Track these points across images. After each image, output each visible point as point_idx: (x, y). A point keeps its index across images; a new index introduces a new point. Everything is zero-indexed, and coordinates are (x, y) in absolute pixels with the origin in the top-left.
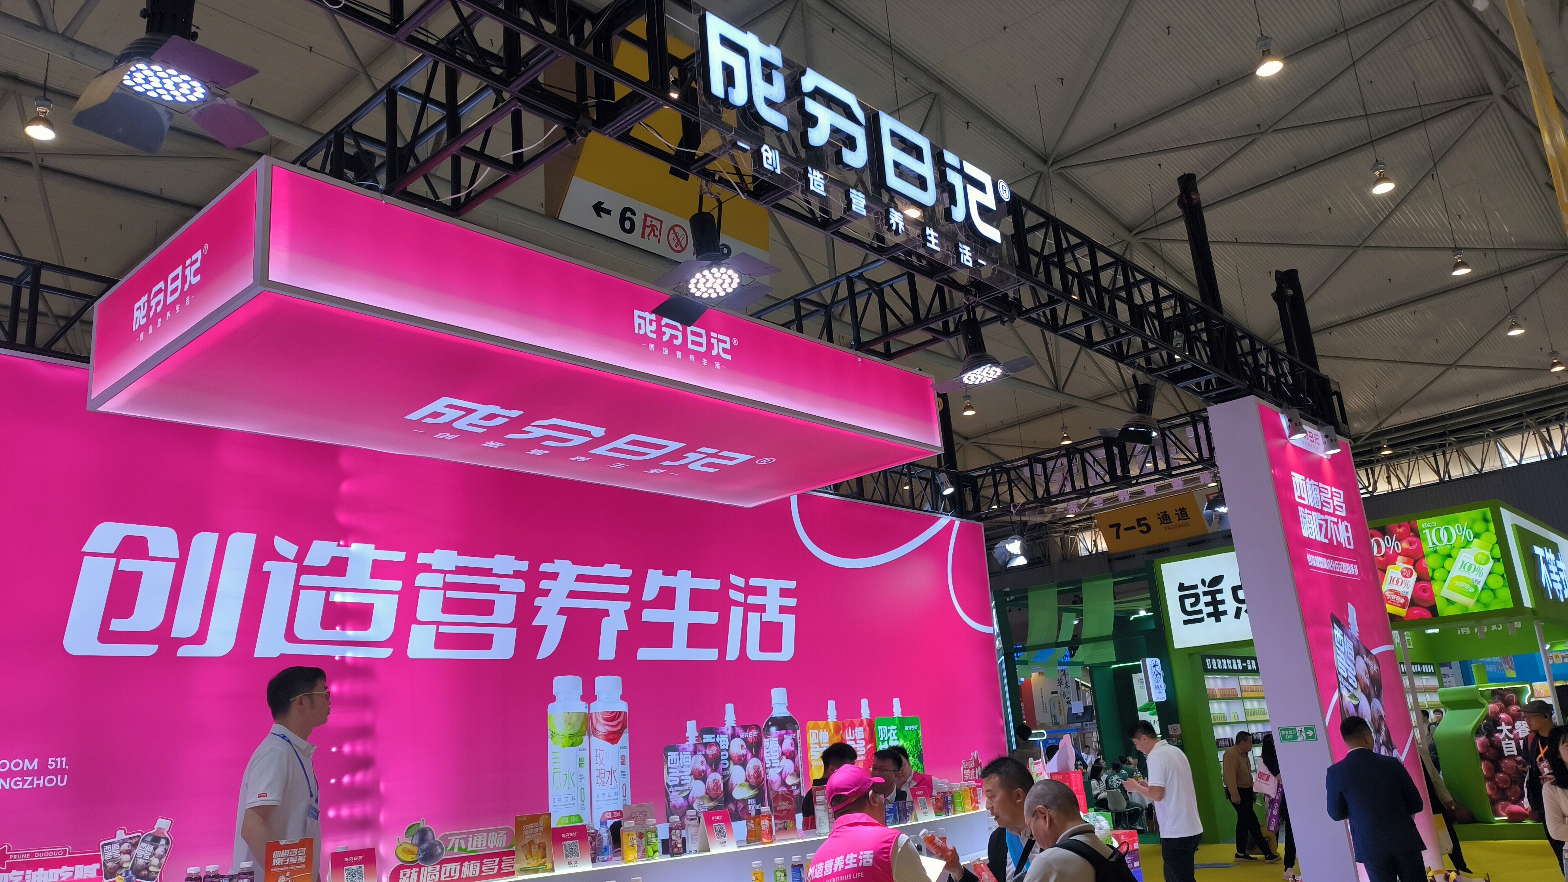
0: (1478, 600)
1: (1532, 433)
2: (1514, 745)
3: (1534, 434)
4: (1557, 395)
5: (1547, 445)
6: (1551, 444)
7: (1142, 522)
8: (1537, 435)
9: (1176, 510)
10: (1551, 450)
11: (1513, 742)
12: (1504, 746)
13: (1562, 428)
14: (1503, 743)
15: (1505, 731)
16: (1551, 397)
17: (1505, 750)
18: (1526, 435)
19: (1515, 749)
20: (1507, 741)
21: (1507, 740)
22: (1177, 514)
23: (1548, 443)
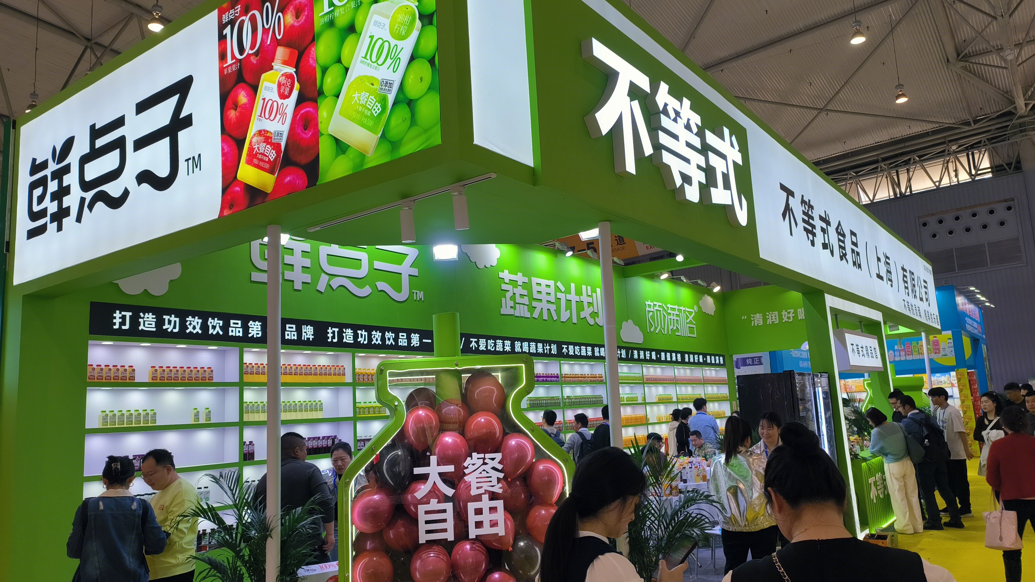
0: (383, 136)
1: (885, 177)
2: (449, 515)
3: (887, 177)
4: (907, 144)
5: (895, 186)
6: (899, 185)
7: (590, 246)
8: (888, 178)
9: (615, 237)
10: (898, 190)
11: (449, 506)
12: (422, 518)
13: (908, 171)
14: (422, 509)
15: (434, 478)
16: (902, 145)
17: (422, 527)
18: (879, 179)
19: (450, 525)
20: (434, 504)
21: (434, 501)
22: (617, 240)
23: (896, 184)
